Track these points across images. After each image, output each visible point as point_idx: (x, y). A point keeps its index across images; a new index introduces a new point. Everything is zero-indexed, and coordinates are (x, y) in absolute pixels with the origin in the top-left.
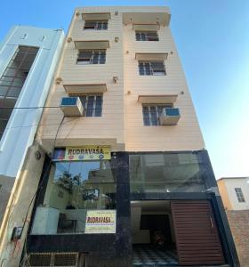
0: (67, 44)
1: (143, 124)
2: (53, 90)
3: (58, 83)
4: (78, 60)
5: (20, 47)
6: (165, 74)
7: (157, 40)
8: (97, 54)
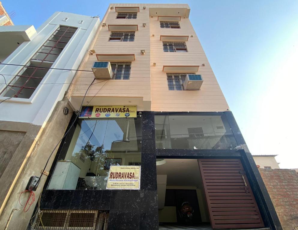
0: (101, 28)
1: (168, 89)
2: (86, 59)
3: (92, 54)
4: (111, 39)
5: (61, 26)
6: (187, 51)
7: (179, 27)
8: (126, 35)
